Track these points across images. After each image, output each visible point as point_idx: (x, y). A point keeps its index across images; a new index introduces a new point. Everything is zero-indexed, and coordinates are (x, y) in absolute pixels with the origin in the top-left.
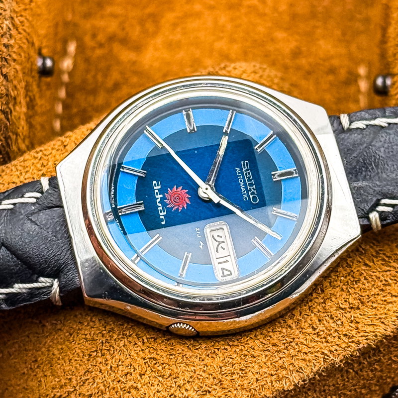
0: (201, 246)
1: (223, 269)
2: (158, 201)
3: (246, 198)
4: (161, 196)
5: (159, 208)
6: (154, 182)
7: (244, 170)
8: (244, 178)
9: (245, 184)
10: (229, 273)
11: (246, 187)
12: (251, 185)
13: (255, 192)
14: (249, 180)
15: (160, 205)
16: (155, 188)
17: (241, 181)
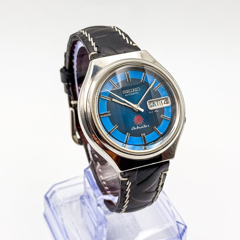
0: (158, 111)
1: (164, 103)
2: (140, 128)
3: (138, 93)
4: (138, 126)
5: (143, 127)
6: (132, 129)
7: (126, 93)
8: (129, 93)
9: (132, 93)
10: (166, 101)
11: (133, 92)
12: (132, 90)
13: (135, 89)
14: (130, 91)
15: (141, 127)
16: (134, 129)
17: (131, 94)
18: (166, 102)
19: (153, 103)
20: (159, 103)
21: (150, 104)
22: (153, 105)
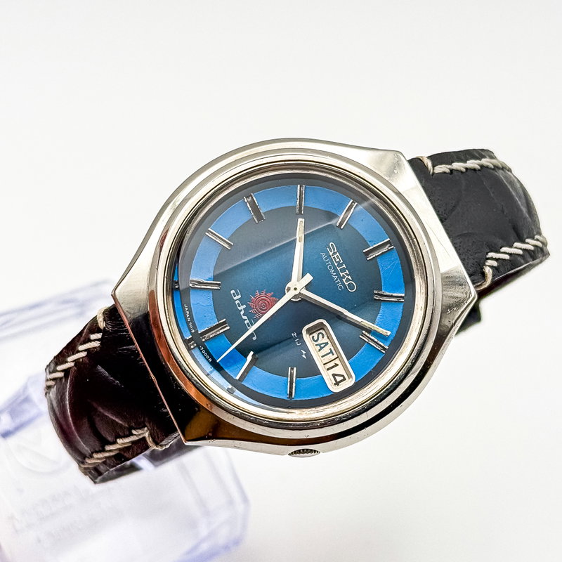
0: (304, 356)
1: (334, 375)
2: (242, 313)
3: (341, 287)
4: (244, 306)
5: (246, 322)
6: (233, 292)
7: (331, 254)
10: (342, 378)
13: (350, 277)
14: (340, 265)
15: (245, 317)
16: (235, 298)
17: (330, 268)
18: (339, 379)
19: (327, 344)
20: (331, 357)
21: (320, 335)
22: (319, 345)
